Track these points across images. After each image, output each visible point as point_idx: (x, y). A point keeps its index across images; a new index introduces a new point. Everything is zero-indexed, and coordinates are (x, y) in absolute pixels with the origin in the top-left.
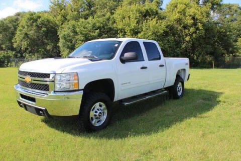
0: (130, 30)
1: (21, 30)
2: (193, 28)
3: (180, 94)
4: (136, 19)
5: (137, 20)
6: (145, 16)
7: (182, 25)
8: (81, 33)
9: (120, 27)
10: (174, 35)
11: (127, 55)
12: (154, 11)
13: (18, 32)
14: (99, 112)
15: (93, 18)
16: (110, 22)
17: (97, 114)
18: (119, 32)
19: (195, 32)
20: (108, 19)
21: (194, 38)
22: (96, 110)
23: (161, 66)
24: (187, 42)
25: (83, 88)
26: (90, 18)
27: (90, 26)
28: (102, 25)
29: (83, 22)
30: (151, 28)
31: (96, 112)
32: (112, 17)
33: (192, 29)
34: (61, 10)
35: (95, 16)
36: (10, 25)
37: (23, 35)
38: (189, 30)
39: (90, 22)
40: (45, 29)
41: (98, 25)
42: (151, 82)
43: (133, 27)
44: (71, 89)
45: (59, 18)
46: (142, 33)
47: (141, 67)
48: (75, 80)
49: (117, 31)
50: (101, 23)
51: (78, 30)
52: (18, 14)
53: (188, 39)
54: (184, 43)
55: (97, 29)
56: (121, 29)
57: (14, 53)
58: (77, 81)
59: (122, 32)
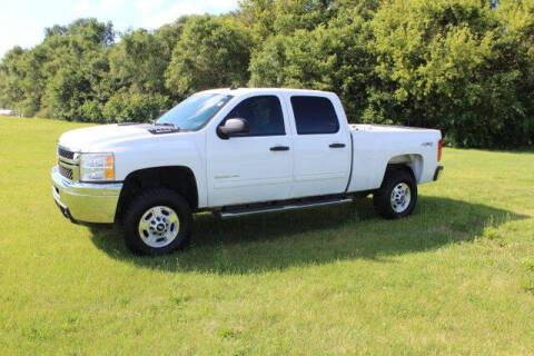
0: (405, 56)
1: (179, 54)
4: (420, 30)
5: (423, 32)
6: (444, 23)
8: (296, 62)
9: (381, 48)
12: (469, 10)
13: (174, 59)
14: (157, 223)
15: (326, 28)
16: (361, 37)
17: (155, 226)
18: (378, 59)
20: (357, 31)
22: (153, 218)
23: (336, 146)
25: (123, 179)
26: (320, 28)
27: (316, 46)
28: (343, 44)
29: (300, 37)
31: (153, 223)
32: (364, 25)
34: (263, 10)
35: (330, 24)
36: (164, 43)
37: (182, 63)
39: (318, 37)
40: (225, 51)
41: (334, 43)
42: (299, 178)
43: (411, 49)
44: (104, 179)
45: (257, 26)
47: (273, 146)
48: (108, 165)
49: (376, 57)
50: (342, 40)
51: (288, 54)
52: (183, 20)
55: (331, 54)
56: (385, 54)
57: (166, 98)
58: (111, 167)
59: (385, 60)
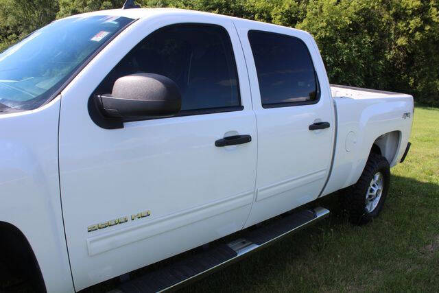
2: (418, 20)
3: (372, 206)
7: (394, 10)
10: (371, 31)
11: (133, 86)
19: (421, 29)
21: (417, 41)
23: (319, 126)
24: (399, 48)
30: (326, 13)
33: (414, 22)
38: (409, 23)
43: (287, 7)
46: (305, 22)
47: (221, 137)
53: (402, 41)
54: (391, 49)
56: (263, 11)
